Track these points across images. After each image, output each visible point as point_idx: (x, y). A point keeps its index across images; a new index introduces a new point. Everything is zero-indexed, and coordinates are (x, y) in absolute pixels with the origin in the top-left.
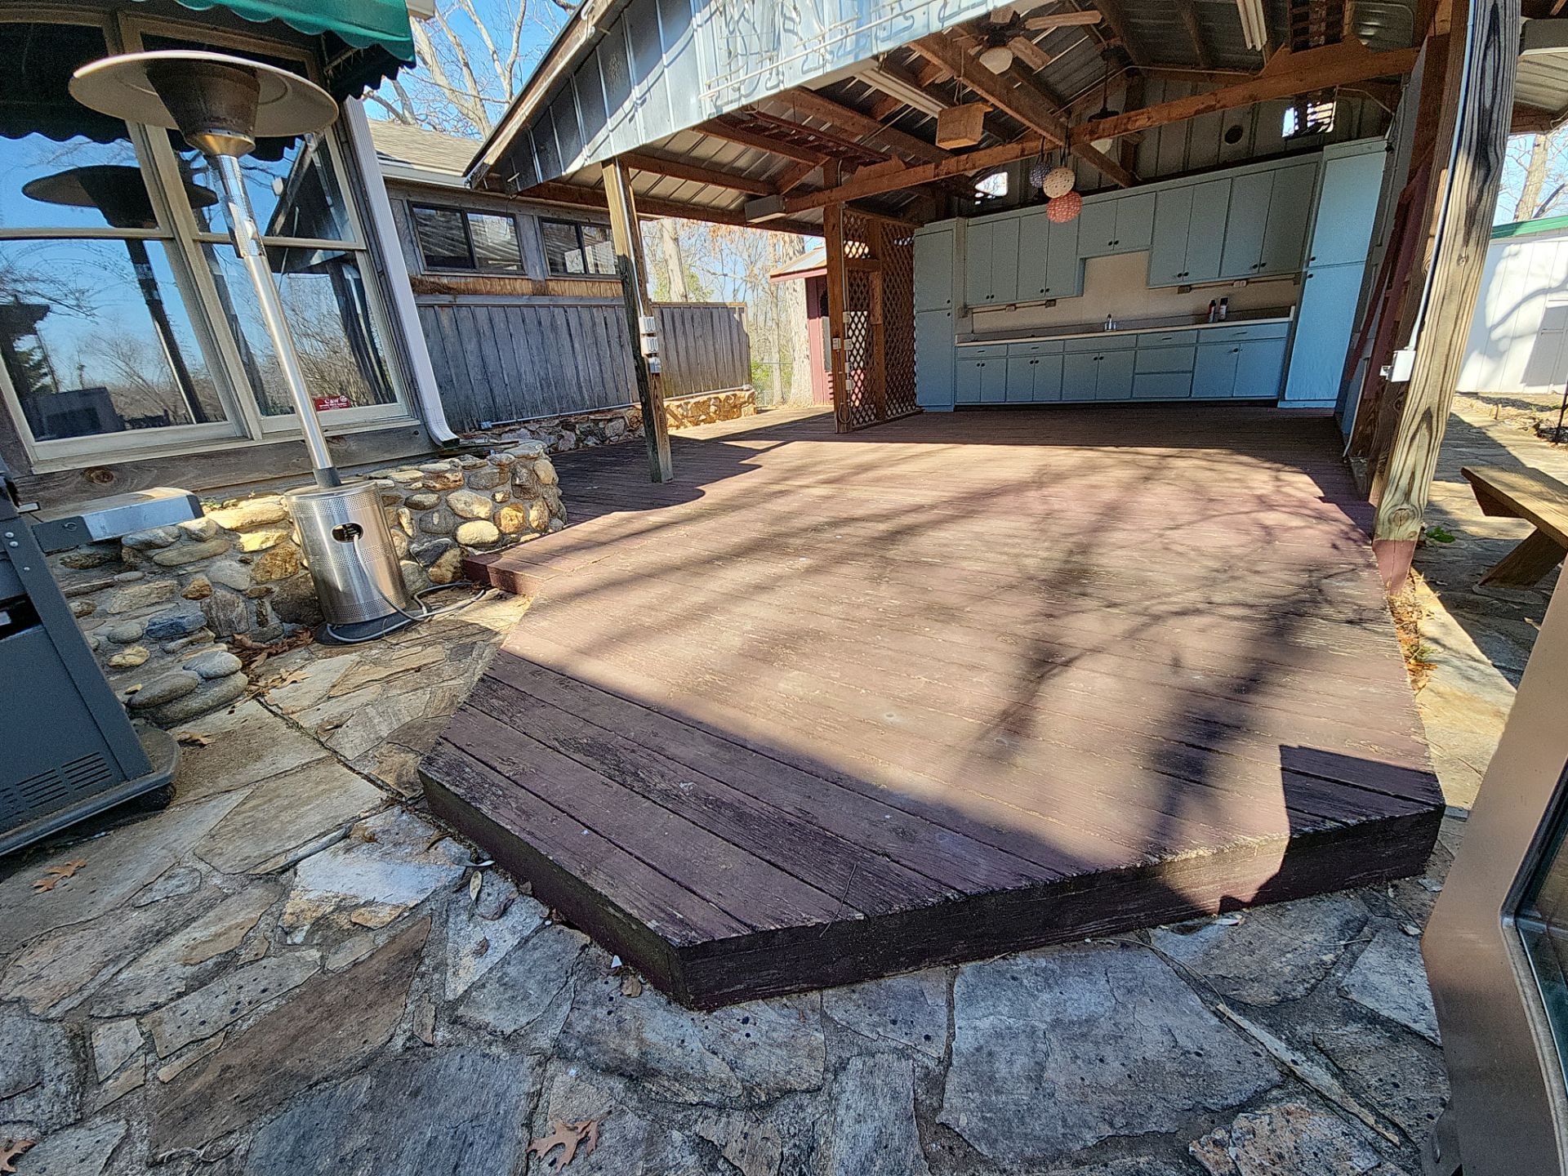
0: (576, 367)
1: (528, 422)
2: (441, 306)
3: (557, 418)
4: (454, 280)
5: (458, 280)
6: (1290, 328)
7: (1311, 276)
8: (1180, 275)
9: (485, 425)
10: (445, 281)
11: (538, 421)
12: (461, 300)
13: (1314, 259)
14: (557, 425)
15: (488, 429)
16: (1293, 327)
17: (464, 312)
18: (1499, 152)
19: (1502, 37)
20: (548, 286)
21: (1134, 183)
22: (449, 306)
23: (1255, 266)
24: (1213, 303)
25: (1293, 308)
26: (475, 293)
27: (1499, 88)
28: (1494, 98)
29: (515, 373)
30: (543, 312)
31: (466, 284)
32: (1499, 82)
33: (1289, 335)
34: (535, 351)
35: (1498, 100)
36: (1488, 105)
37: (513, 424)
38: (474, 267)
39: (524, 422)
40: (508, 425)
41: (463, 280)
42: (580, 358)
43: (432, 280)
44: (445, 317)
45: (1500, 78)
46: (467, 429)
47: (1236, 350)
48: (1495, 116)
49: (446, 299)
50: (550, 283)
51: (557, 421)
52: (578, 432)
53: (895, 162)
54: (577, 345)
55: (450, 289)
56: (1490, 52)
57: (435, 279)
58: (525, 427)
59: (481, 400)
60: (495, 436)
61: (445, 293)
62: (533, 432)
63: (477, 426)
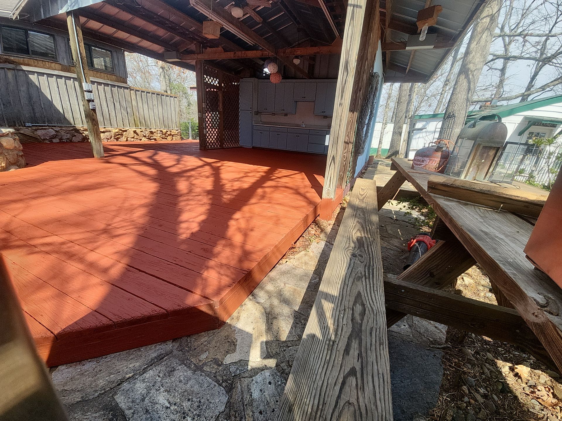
1: (55, 126)
2: (7, 69)
4: (17, 58)
5: (19, 59)
9: (27, 124)
10: (12, 58)
11: (60, 127)
12: (20, 67)
15: (30, 127)
17: (21, 73)
20: (70, 69)
22: (13, 69)
37: (45, 126)
38: (29, 54)
39: (52, 126)
40: (43, 126)
41: (22, 59)
43: (5, 57)
44: (10, 74)
46: (17, 125)
49: (11, 66)
50: (72, 67)
52: (84, 135)
53: (220, 49)
55: (14, 62)
57: (7, 57)
58: (52, 128)
59: (26, 113)
60: (33, 130)
61: (12, 64)
62: (56, 131)
63: (23, 125)
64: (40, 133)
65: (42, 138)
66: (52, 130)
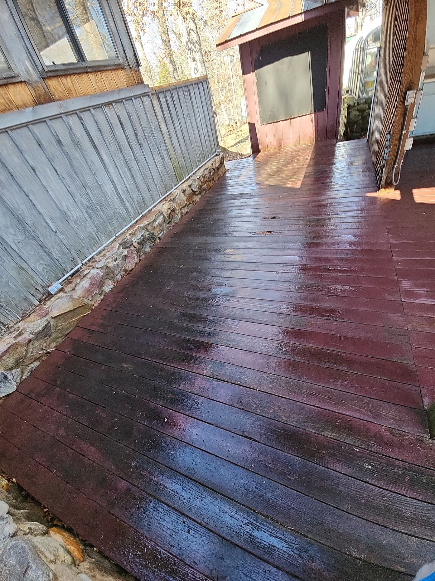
0: (113, 182)
30: (57, 125)
34: (68, 180)
42: (111, 169)
54: (105, 157)
58: (93, 268)
62: (102, 269)
64: (82, 291)
65: (90, 298)
66: (96, 270)
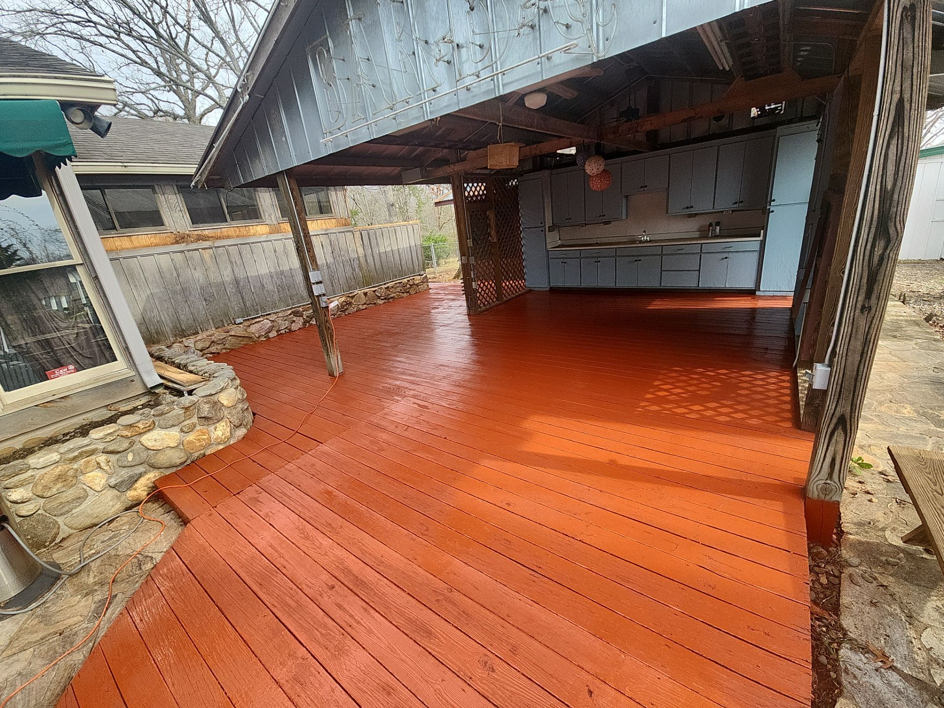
1: (269, 314)
2: (202, 249)
3: (290, 309)
4: (213, 231)
5: (216, 230)
6: (761, 245)
7: (773, 211)
8: (687, 208)
9: (238, 321)
10: (206, 232)
11: (276, 313)
12: (218, 243)
13: (774, 200)
14: (290, 314)
15: (241, 323)
16: (763, 244)
17: (221, 250)
18: (899, 227)
19: (906, 130)
20: (280, 227)
21: (655, 149)
22: (211, 248)
23: (736, 203)
24: (710, 225)
25: (762, 231)
26: (228, 237)
27: (900, 174)
28: (895, 180)
29: (259, 285)
31: (221, 233)
32: (901, 168)
33: (760, 249)
35: (899, 184)
36: (889, 187)
37: (258, 317)
38: (228, 221)
39: (267, 315)
40: (256, 318)
41: (219, 230)
43: (196, 233)
44: (207, 256)
45: (902, 164)
46: (226, 325)
47: (726, 258)
48: (896, 197)
49: (207, 244)
50: (282, 225)
51: (290, 312)
52: (305, 317)
55: (209, 237)
56: (894, 142)
57: (200, 232)
58: (267, 319)
59: (235, 305)
60: (245, 327)
61: (206, 240)
62: (273, 321)
63: (233, 322)
64: (253, 329)
65: (257, 335)
66: (268, 321)
